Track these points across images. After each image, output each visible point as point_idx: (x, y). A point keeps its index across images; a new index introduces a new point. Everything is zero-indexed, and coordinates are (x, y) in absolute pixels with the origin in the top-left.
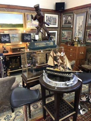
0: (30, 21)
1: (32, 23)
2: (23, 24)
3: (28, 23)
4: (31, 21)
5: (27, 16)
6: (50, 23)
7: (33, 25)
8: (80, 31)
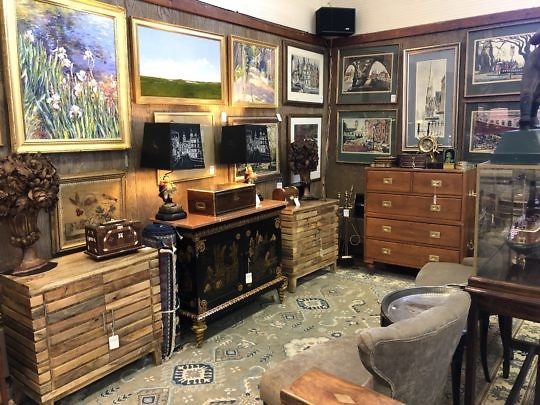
0: (245, 73)
1: (251, 81)
2: (219, 86)
3: (239, 80)
4: (247, 71)
5: (235, 48)
6: (301, 83)
7: (251, 89)
8: (435, 115)
